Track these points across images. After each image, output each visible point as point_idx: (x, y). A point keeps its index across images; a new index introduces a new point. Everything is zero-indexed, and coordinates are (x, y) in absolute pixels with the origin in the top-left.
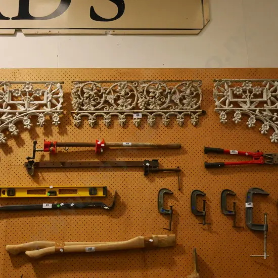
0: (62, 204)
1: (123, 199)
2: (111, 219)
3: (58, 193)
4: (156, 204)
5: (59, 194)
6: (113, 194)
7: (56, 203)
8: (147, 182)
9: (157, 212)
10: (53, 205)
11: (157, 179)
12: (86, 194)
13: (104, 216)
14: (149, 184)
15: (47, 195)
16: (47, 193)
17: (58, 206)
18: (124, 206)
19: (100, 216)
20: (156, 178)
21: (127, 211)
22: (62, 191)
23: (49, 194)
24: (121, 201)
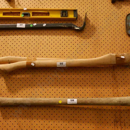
0: (35, 24)
2: (81, 39)
3: (31, 15)
4: (124, 27)
6: (83, 18)
7: (29, 23)
8: (114, 8)
9: (125, 34)
10: (26, 25)
11: (124, 7)
12: (58, 16)
13: (75, 37)
14: (116, 10)
15: (21, 16)
17: (31, 26)
18: (93, 29)
19: (71, 37)
21: (97, 33)
23: (23, 15)
24: (91, 24)
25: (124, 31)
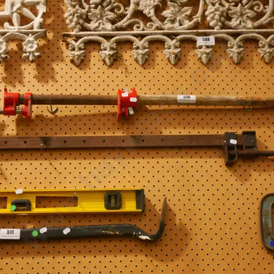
0: (44, 230)
1: (180, 217)
2: (155, 263)
3: (34, 205)
4: (256, 228)
5: (37, 207)
6: (159, 207)
7: (29, 227)
8: (233, 179)
9: (258, 248)
10: (22, 233)
11: (255, 175)
12: (99, 207)
13: (141, 257)
14: (237, 184)
15: (10, 209)
16: (9, 205)
17: (35, 234)
18: (184, 234)
19: (131, 257)
20: (252, 172)
21: (192, 245)
22: (43, 199)
23: (14, 207)
24: (177, 222)
25: (258, 238)
